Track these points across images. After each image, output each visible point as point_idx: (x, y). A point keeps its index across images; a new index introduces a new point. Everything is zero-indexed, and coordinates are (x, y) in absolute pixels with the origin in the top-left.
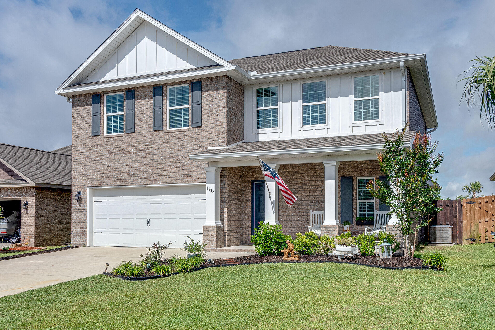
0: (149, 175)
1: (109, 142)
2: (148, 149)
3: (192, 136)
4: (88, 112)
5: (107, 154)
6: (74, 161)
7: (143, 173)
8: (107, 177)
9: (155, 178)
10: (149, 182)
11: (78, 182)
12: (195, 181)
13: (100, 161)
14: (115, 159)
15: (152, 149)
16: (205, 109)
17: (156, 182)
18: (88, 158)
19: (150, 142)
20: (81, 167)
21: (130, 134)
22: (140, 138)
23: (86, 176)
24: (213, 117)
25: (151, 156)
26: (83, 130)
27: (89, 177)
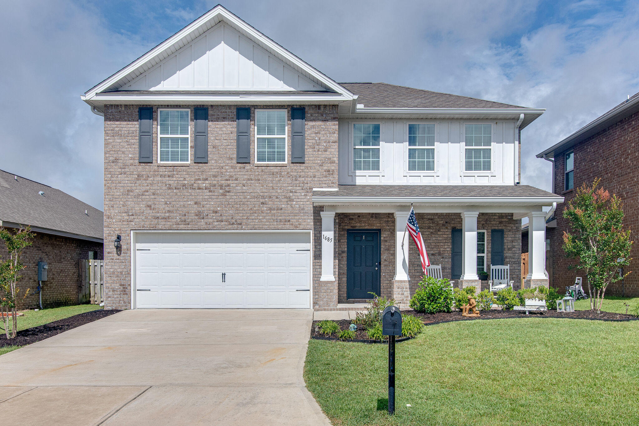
0: (230, 217)
1: (166, 173)
2: (229, 185)
3: (292, 174)
4: (131, 129)
5: (164, 188)
6: (109, 194)
7: (221, 215)
8: (163, 218)
9: (239, 221)
10: (230, 226)
11: (115, 223)
12: (296, 227)
13: (153, 197)
14: (176, 194)
15: (234, 185)
16: (309, 143)
17: (240, 226)
18: (132, 191)
19: (231, 176)
20: (121, 203)
21: (201, 165)
22: (215, 170)
23: (128, 215)
24: (320, 153)
25: (233, 194)
26: (123, 153)
27: (134, 217)
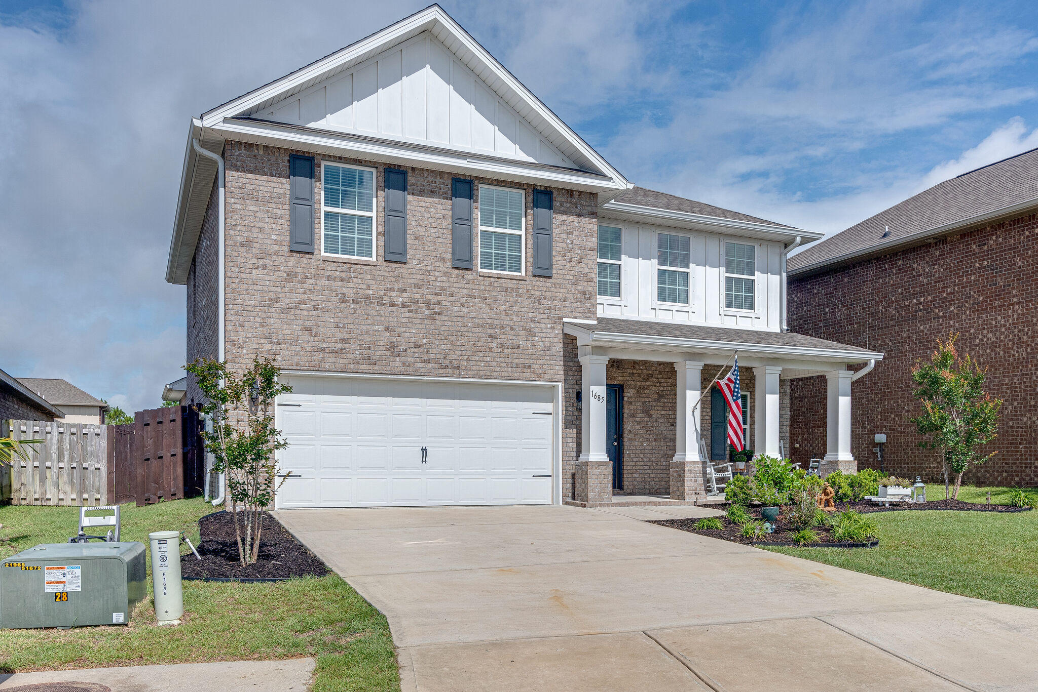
0: (442, 356)
1: (338, 273)
2: (439, 304)
3: (533, 293)
4: (276, 190)
5: (334, 299)
6: (234, 302)
7: (427, 352)
8: (332, 352)
9: (455, 364)
10: (442, 371)
11: (246, 356)
12: (539, 378)
13: (314, 313)
14: (355, 312)
15: (449, 304)
16: (558, 247)
17: (457, 372)
18: (277, 301)
19: (443, 289)
20: (258, 319)
21: (395, 265)
22: (418, 277)
23: (271, 343)
24: (573, 264)
25: (446, 318)
26: (261, 230)
27: (282, 346)
